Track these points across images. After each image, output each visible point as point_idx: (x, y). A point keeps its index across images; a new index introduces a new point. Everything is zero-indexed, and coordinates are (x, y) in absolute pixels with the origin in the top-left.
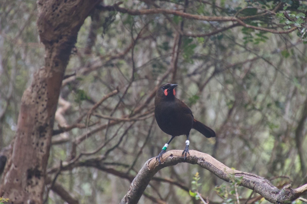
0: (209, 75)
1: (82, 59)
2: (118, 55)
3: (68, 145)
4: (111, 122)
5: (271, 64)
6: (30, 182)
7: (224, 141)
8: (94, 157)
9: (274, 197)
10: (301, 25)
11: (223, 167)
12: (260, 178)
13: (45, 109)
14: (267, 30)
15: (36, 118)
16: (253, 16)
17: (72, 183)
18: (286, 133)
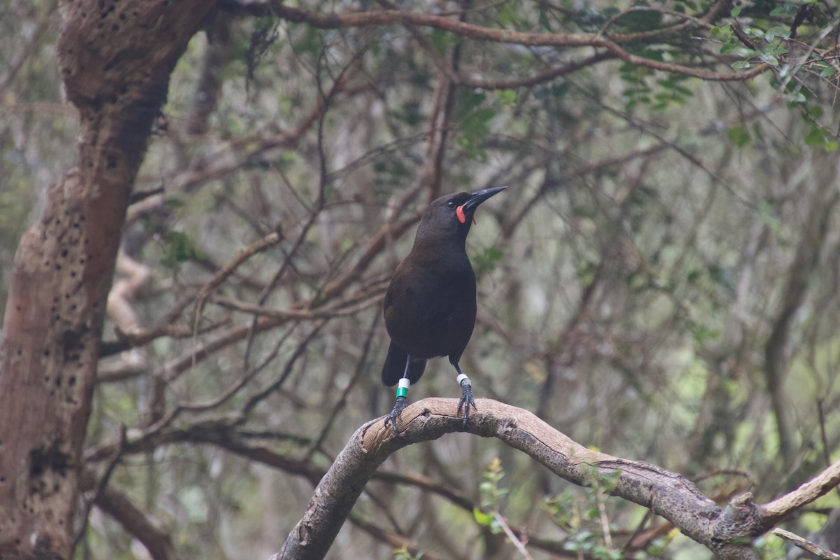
0: (530, 193)
1: (180, 147)
2: (280, 138)
3: (141, 383)
4: (261, 320)
5: (698, 163)
6: (37, 484)
7: (570, 374)
8: (214, 416)
9: (706, 527)
10: (778, 60)
11: (567, 444)
12: (666, 475)
13: (80, 285)
14: (689, 70)
15: (54, 309)
16: (649, 33)
17: (152, 486)
18: (739, 353)
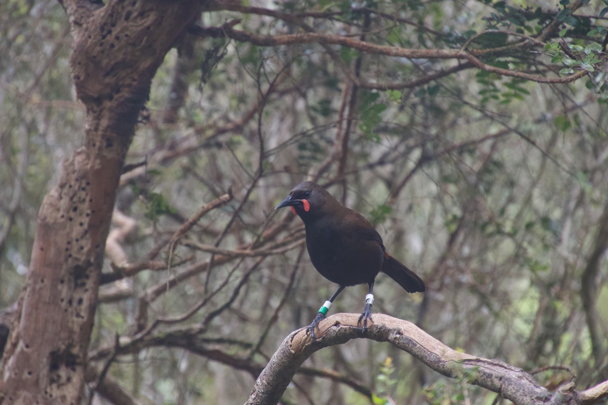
0: (411, 165)
1: (158, 132)
2: (229, 126)
3: (129, 303)
4: (217, 257)
5: (533, 143)
6: (55, 378)
7: (440, 297)
10: (594, 67)
11: (439, 347)
12: (512, 370)
13: (86, 232)
14: (527, 75)
15: (67, 250)
16: (498, 49)
17: (137, 379)
18: (563, 282)
